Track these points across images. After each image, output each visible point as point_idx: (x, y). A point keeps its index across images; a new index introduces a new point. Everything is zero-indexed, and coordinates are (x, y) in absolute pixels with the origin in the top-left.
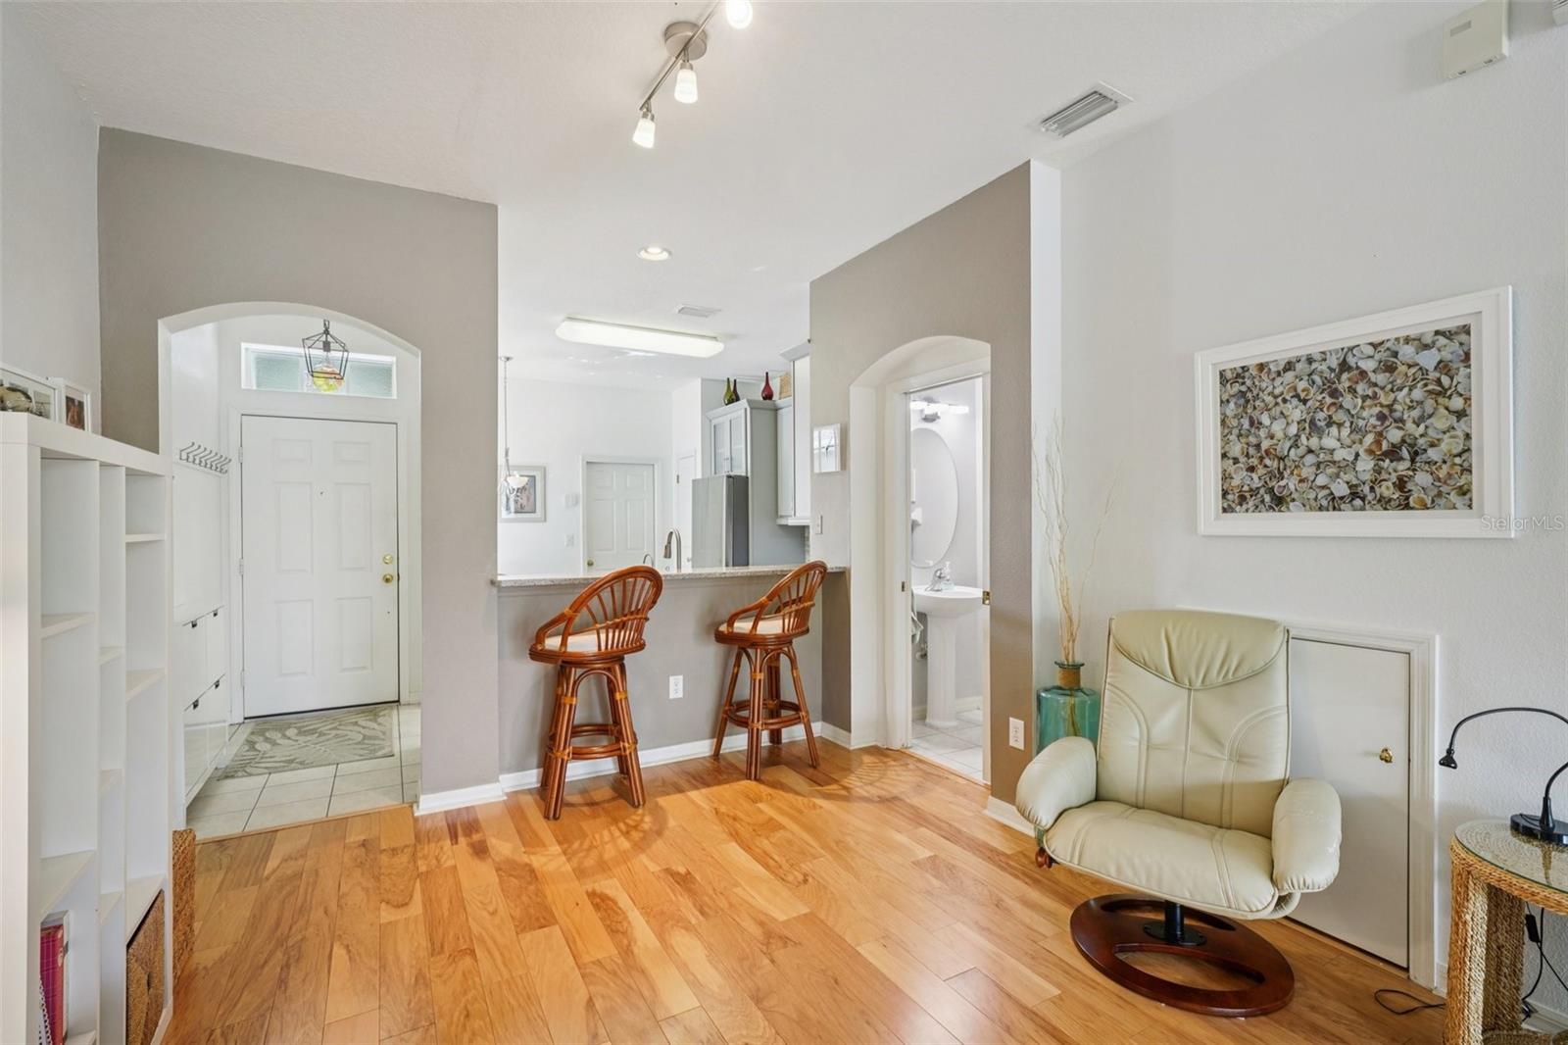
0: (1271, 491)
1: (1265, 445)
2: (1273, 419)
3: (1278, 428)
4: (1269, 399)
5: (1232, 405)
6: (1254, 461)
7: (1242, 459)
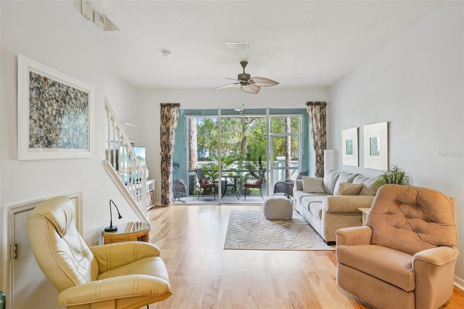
0: (47, 138)
1: (46, 116)
2: (49, 105)
3: (50, 109)
4: (47, 95)
5: (34, 92)
6: (42, 123)
7: (38, 121)
